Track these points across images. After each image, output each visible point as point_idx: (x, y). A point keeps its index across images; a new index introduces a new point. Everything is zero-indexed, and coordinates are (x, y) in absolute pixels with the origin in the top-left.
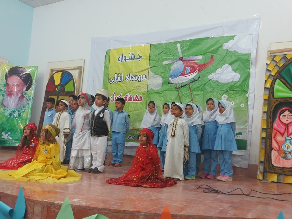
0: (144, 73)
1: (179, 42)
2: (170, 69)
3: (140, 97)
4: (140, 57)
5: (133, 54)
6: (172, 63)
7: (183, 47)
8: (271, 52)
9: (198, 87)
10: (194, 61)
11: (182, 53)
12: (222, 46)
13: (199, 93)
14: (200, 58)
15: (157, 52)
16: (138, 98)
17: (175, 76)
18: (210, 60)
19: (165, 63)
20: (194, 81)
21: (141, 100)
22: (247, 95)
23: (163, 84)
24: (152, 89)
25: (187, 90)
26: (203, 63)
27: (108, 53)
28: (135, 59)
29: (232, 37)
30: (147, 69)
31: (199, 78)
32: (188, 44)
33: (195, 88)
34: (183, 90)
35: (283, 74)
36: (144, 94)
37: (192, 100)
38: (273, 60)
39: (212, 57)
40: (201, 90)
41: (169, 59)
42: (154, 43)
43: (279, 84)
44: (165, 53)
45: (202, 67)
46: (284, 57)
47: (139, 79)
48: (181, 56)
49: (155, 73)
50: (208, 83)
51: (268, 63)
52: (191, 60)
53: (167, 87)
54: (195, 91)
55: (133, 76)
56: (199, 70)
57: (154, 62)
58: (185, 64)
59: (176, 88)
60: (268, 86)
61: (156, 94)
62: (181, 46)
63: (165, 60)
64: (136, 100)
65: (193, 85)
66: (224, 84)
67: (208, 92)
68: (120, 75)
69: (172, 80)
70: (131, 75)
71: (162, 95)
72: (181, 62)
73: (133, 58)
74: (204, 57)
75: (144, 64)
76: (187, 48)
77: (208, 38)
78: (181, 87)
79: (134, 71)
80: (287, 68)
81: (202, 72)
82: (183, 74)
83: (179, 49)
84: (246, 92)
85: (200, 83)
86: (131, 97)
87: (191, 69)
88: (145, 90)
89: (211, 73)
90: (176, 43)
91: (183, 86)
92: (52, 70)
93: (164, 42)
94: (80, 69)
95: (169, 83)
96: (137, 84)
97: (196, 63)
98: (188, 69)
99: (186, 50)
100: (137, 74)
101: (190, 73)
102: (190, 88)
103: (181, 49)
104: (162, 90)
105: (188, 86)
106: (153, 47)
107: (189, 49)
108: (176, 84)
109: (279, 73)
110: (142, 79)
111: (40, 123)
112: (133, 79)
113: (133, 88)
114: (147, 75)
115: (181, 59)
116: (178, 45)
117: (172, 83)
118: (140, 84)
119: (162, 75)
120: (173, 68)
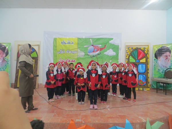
0: (75, 50)
4: (73, 43)
5: (69, 41)
8: (127, 46)
10: (98, 46)
12: (109, 42)
14: (101, 45)
15: (81, 42)
17: (90, 52)
19: (85, 46)
20: (98, 54)
22: (118, 60)
23: (85, 55)
25: (96, 58)
26: (102, 48)
27: (55, 40)
28: (70, 43)
29: (112, 39)
30: (76, 48)
32: (95, 39)
33: (99, 57)
35: (132, 54)
36: (76, 59)
38: (128, 49)
39: (105, 46)
40: (102, 58)
41: (87, 45)
43: (131, 57)
44: (85, 42)
45: (101, 49)
46: (132, 48)
47: (73, 53)
49: (81, 50)
50: (104, 55)
51: (127, 50)
53: (87, 56)
54: (99, 59)
55: (70, 51)
57: (80, 46)
58: (94, 48)
59: (91, 57)
60: (127, 58)
61: (82, 59)
63: (85, 45)
65: (98, 56)
66: (110, 56)
68: (63, 50)
69: (89, 54)
70: (68, 50)
71: (85, 60)
72: (92, 47)
73: (69, 43)
75: (75, 46)
77: (104, 38)
78: (93, 57)
79: (70, 49)
80: (133, 52)
81: (101, 52)
82: (94, 52)
83: (91, 41)
84: (118, 59)
85: (101, 55)
86: (69, 60)
88: (76, 57)
89: (105, 52)
92: (19, 45)
93: (84, 37)
94: (39, 46)
98: (96, 50)
99: (94, 42)
100: (72, 50)
101: (97, 51)
104: (85, 58)
105: (96, 56)
106: (79, 39)
107: (95, 42)
108: (91, 55)
109: (131, 53)
112: (70, 53)
113: (70, 56)
114: (77, 51)
115: (93, 45)
116: (91, 39)
118: (73, 55)
119: (84, 51)
120: (89, 48)
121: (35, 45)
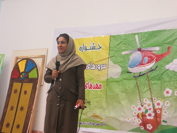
0: (104, 62)
1: (138, 34)
2: (129, 59)
3: (100, 85)
4: (100, 47)
5: (94, 44)
6: (131, 54)
7: (141, 39)
9: (156, 76)
10: (151, 51)
11: (140, 44)
13: (157, 82)
14: (157, 48)
15: (116, 43)
16: (98, 86)
17: (133, 66)
18: (167, 51)
19: (124, 53)
20: (152, 70)
21: (101, 88)
23: (122, 73)
24: (111, 77)
25: (145, 79)
26: (160, 53)
28: (95, 49)
30: (106, 59)
31: (156, 67)
32: (146, 35)
33: (153, 77)
34: (142, 79)
36: (103, 82)
37: (150, 89)
39: (169, 48)
40: (159, 79)
41: (128, 50)
42: (113, 34)
44: (124, 44)
45: (159, 57)
47: (99, 68)
48: (139, 47)
49: (115, 63)
50: (166, 72)
52: (149, 51)
53: (126, 75)
54: (153, 80)
55: (93, 65)
56: (157, 60)
57: (114, 52)
58: (143, 55)
59: (134, 77)
61: (115, 83)
62: (139, 37)
63: (124, 50)
64: (96, 88)
65: (151, 75)
67: (165, 82)
69: (130, 70)
70: (91, 64)
71: (121, 84)
72: (139, 52)
73: (93, 48)
74: (161, 48)
75: (104, 53)
76: (144, 39)
77: (165, 30)
78: (140, 76)
79: (95, 60)
81: (160, 62)
82: (141, 64)
83: (137, 40)
85: (158, 72)
86: (91, 85)
87: (149, 59)
88: (104, 79)
89: (168, 63)
90: (134, 34)
91: (141, 76)
92: (17, 58)
93: (123, 34)
94: (44, 57)
95: (128, 72)
96: (97, 72)
97: (153, 54)
98: (146, 59)
99: (144, 41)
100: (97, 64)
101: (148, 63)
102: (148, 77)
103: (139, 40)
104: (121, 79)
105: (146, 75)
106: (113, 38)
107: (146, 40)
108: (134, 73)
110: (102, 68)
111: (5, 108)
112: (93, 68)
113: (93, 77)
114: (107, 64)
115: (139, 50)
116: (137, 36)
117: (130, 73)
118: (100, 72)
119: (121, 65)
120: (132, 57)
121: (38, 57)
